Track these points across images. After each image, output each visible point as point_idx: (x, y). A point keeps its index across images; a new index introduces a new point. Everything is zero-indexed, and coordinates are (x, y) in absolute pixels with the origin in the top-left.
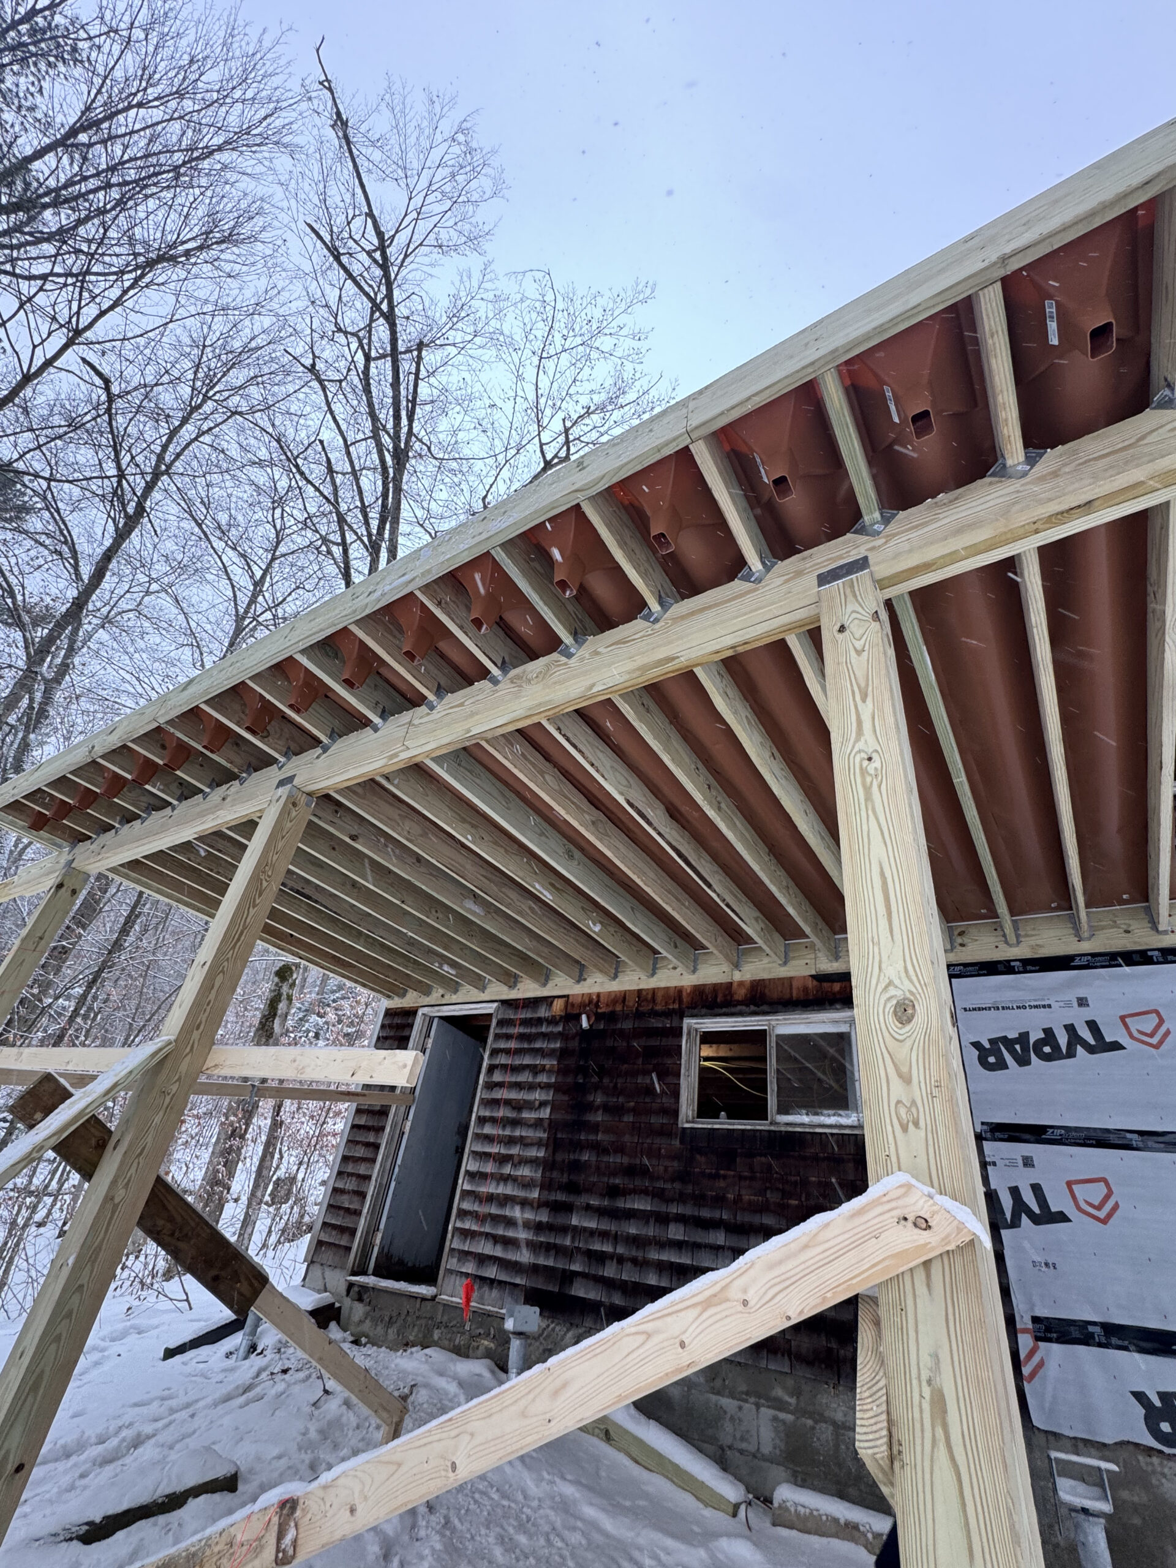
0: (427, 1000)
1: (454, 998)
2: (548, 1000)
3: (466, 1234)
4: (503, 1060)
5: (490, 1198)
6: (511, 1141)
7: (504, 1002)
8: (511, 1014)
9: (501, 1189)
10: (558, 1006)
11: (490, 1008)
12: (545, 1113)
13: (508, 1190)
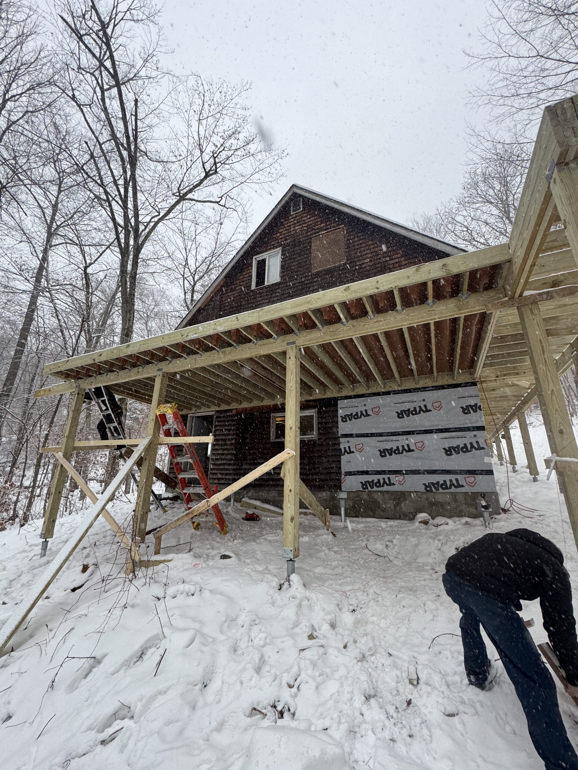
0: (191, 412)
1: (200, 411)
2: (231, 410)
3: (213, 474)
4: (218, 428)
5: (220, 464)
6: (224, 450)
7: (218, 411)
8: (218, 415)
9: (223, 462)
10: (234, 411)
11: (213, 413)
12: (233, 441)
13: (225, 462)
